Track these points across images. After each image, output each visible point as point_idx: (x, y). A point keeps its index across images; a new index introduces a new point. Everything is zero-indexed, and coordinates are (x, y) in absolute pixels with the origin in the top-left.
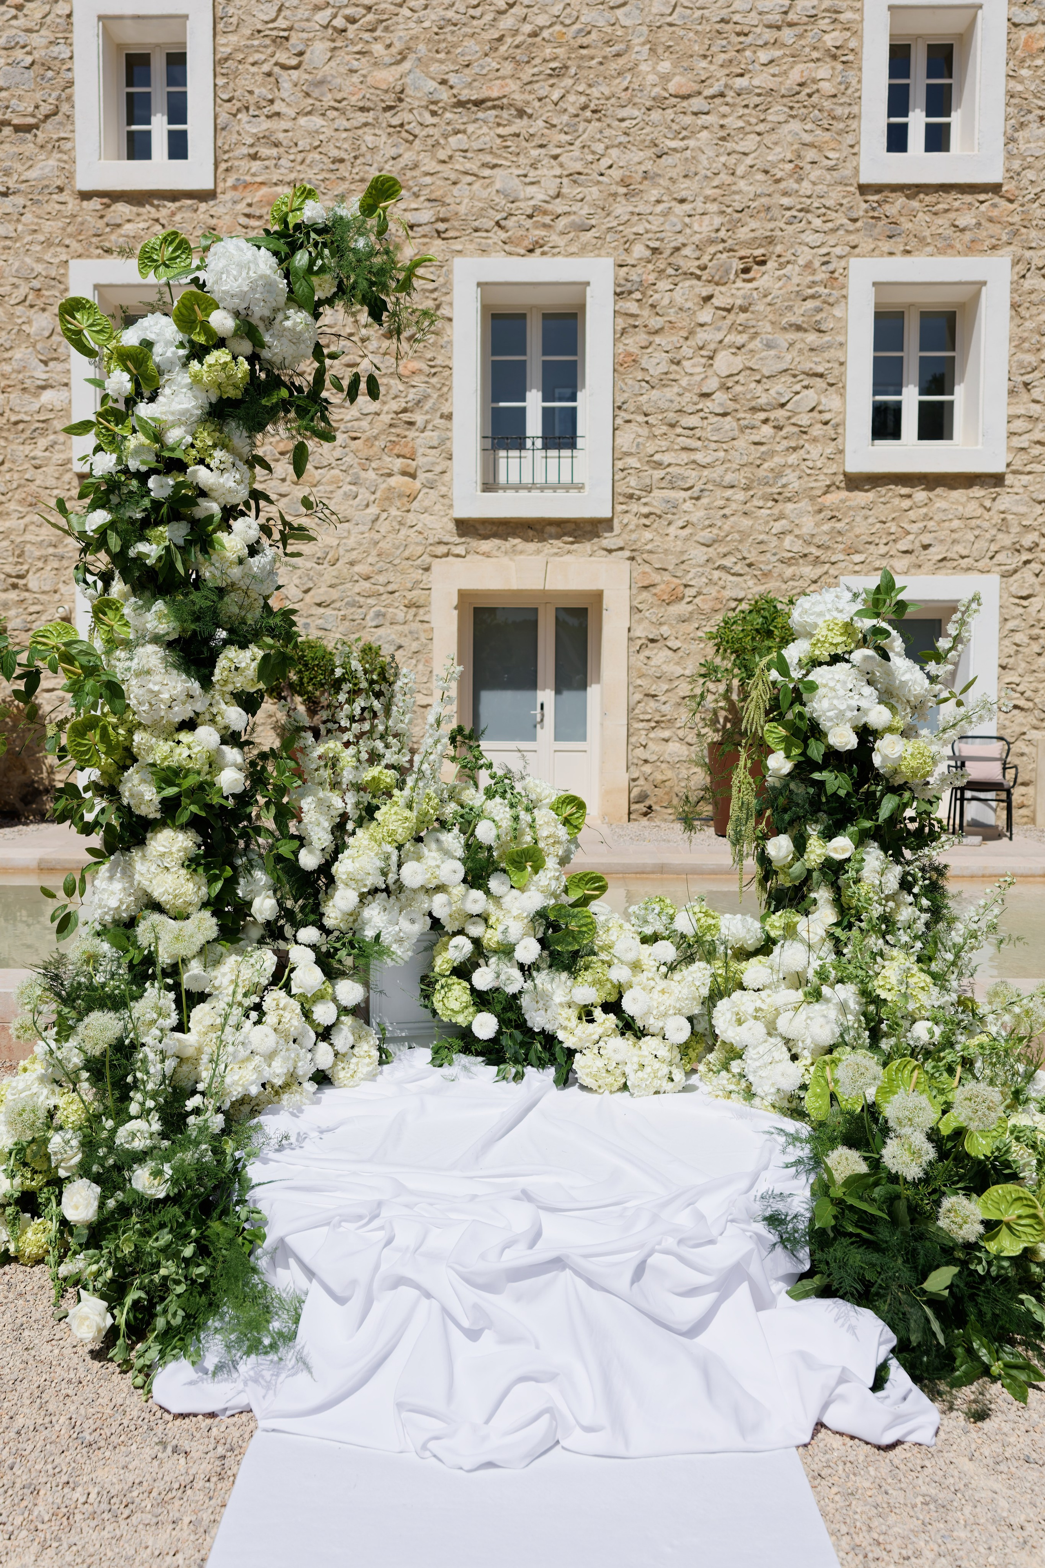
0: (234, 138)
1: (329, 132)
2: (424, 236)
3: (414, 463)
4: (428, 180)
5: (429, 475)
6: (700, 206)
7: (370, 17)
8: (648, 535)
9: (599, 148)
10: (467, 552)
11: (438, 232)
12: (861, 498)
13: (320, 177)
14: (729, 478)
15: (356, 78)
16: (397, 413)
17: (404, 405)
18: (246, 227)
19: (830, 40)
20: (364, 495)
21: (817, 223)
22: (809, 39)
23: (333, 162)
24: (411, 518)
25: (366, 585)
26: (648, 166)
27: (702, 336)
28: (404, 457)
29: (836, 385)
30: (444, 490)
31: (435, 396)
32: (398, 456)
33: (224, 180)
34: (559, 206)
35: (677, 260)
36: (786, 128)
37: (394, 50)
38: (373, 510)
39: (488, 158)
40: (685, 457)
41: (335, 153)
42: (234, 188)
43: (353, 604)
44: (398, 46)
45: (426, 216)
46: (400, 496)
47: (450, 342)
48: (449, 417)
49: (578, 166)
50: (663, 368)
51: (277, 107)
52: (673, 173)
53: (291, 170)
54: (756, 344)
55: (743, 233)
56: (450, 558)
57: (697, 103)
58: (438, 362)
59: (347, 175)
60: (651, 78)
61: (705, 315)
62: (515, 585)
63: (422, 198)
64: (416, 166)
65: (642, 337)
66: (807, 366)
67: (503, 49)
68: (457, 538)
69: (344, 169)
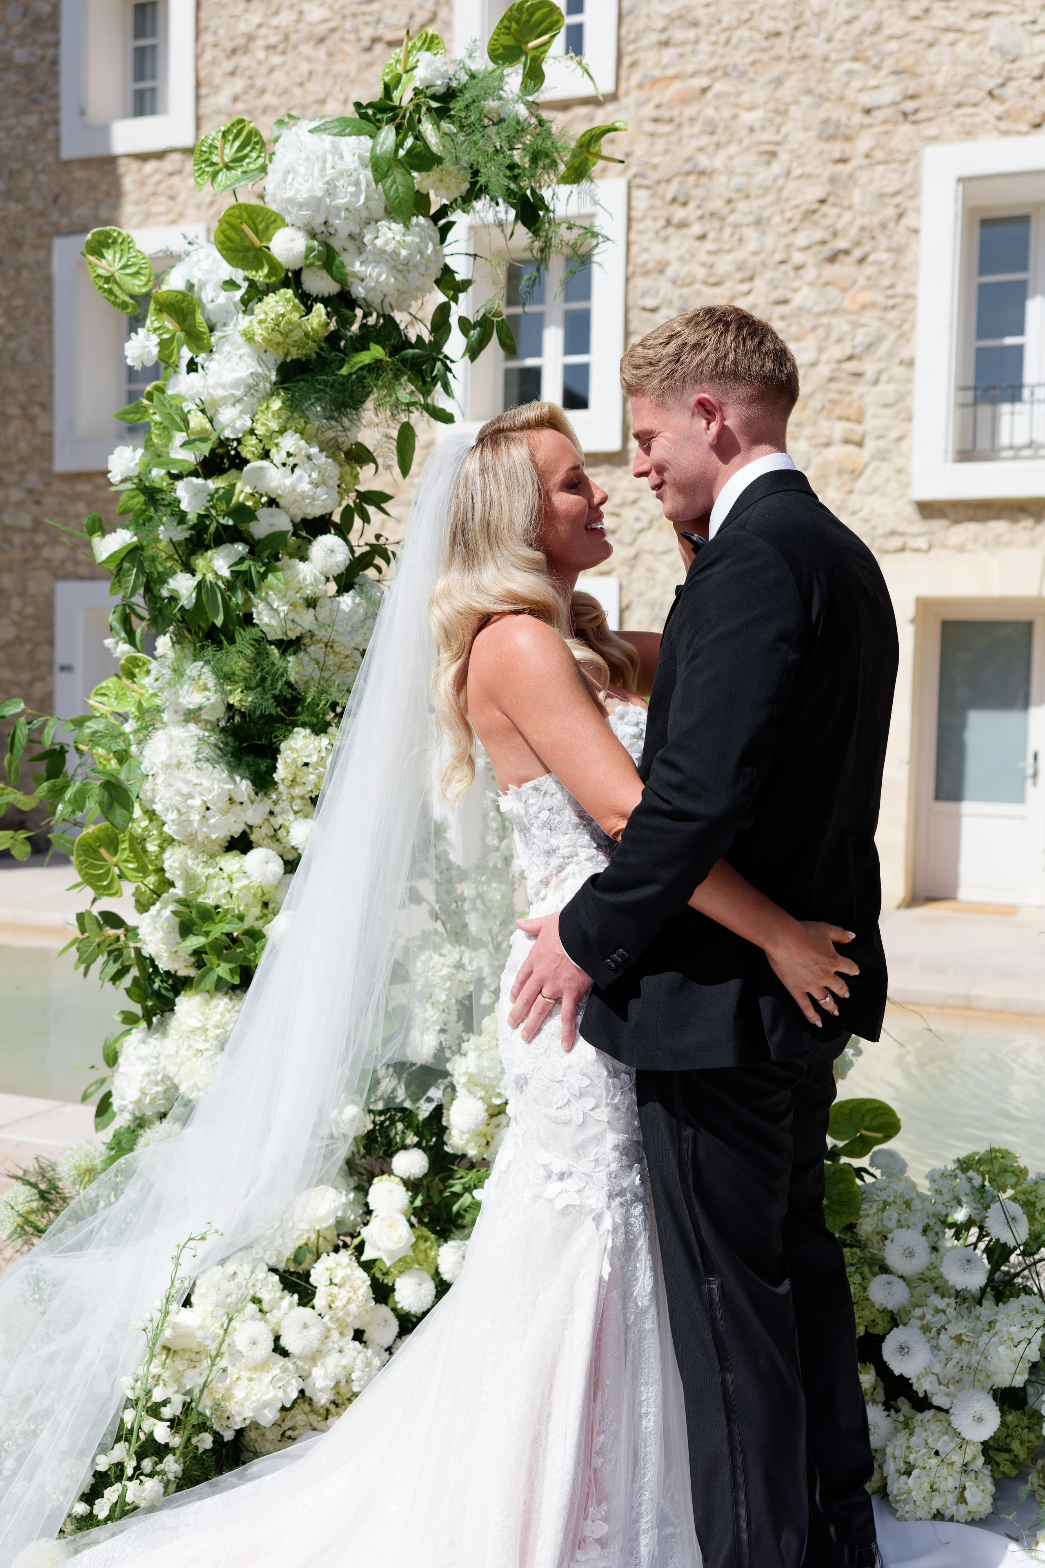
0: (641, 23)
2: (886, 122)
3: (859, 429)
4: (893, 45)
5: (882, 443)
10: (930, 547)
11: (905, 115)
13: (749, 60)
16: (840, 362)
17: (848, 351)
18: (652, 135)
23: (767, 38)
24: (854, 501)
28: (848, 419)
30: (900, 462)
31: (892, 335)
32: (840, 418)
33: (628, 78)
39: (980, 5)
41: (768, 25)
42: (640, 86)
45: (891, 93)
46: (840, 472)
47: (915, 263)
48: (910, 364)
53: (713, 54)
56: (907, 555)
58: (900, 289)
59: (784, 52)
62: (998, 591)
63: (885, 71)
64: (878, 28)
68: (919, 526)
69: (780, 46)
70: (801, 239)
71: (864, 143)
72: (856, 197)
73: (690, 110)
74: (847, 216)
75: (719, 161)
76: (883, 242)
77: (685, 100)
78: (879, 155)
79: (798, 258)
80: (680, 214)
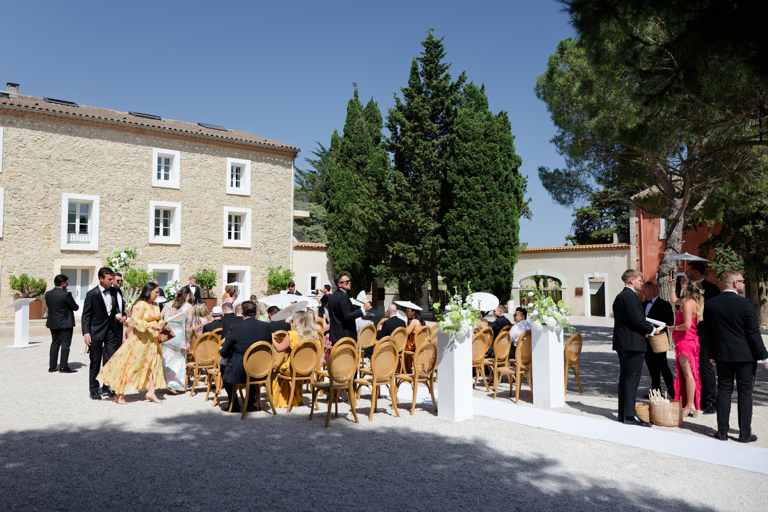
0: (7, 161)
1: (32, 162)
2: (55, 187)
3: (50, 237)
4: (56, 175)
5: (54, 240)
6: (119, 187)
7: (43, 139)
8: (106, 254)
9: (97, 173)
10: (63, 257)
11: (58, 187)
12: (152, 248)
13: (29, 172)
14: (124, 243)
15: (39, 151)
16: (47, 225)
18: (9, 181)
19: (146, 157)
20: (37, 243)
21: (143, 193)
22: (141, 157)
24: (49, 249)
25: (37, 264)
26: (107, 178)
27: (119, 213)
28: (48, 235)
29: (147, 225)
30: (58, 243)
31: (57, 222)
33: (3, 170)
34: (87, 184)
35: (114, 197)
36: (137, 173)
37: (49, 147)
38: (39, 247)
39: (71, 172)
40: (115, 238)
41: (33, 167)
42: (6, 172)
43: (33, 268)
44: (50, 146)
45: (56, 183)
46: (47, 244)
47: (61, 211)
48: (60, 227)
49: (92, 176)
50: (110, 219)
51: (18, 155)
52: (113, 180)
53: (22, 169)
54: (130, 216)
55: (128, 193)
56: (59, 258)
57: (118, 166)
58: (58, 215)
60: (108, 160)
61: (120, 209)
62: (75, 265)
63: (54, 179)
65: (106, 213)
66: (141, 221)
67: (75, 150)
68: (61, 254)
69: (35, 171)
70: (39, 204)
71: (51, 190)
72: (50, 198)
73: (18, 178)
74: (48, 202)
75: (23, 188)
76: (55, 206)
77: (17, 176)
78: (54, 192)
79: (39, 207)
80: (15, 196)
